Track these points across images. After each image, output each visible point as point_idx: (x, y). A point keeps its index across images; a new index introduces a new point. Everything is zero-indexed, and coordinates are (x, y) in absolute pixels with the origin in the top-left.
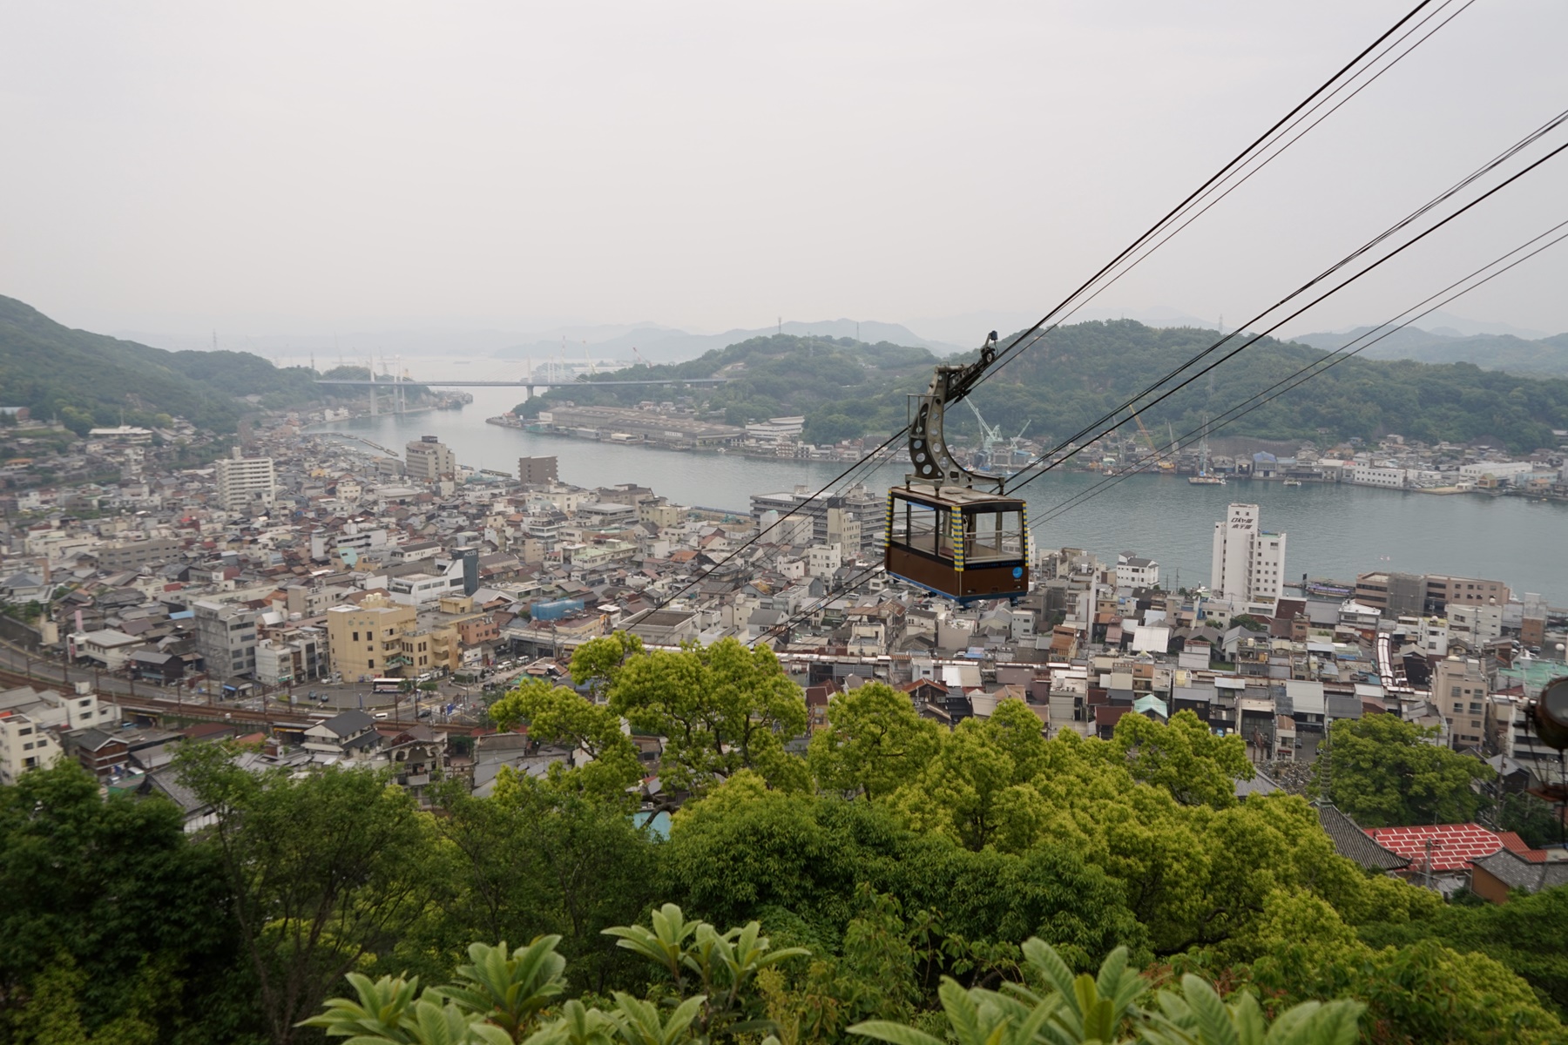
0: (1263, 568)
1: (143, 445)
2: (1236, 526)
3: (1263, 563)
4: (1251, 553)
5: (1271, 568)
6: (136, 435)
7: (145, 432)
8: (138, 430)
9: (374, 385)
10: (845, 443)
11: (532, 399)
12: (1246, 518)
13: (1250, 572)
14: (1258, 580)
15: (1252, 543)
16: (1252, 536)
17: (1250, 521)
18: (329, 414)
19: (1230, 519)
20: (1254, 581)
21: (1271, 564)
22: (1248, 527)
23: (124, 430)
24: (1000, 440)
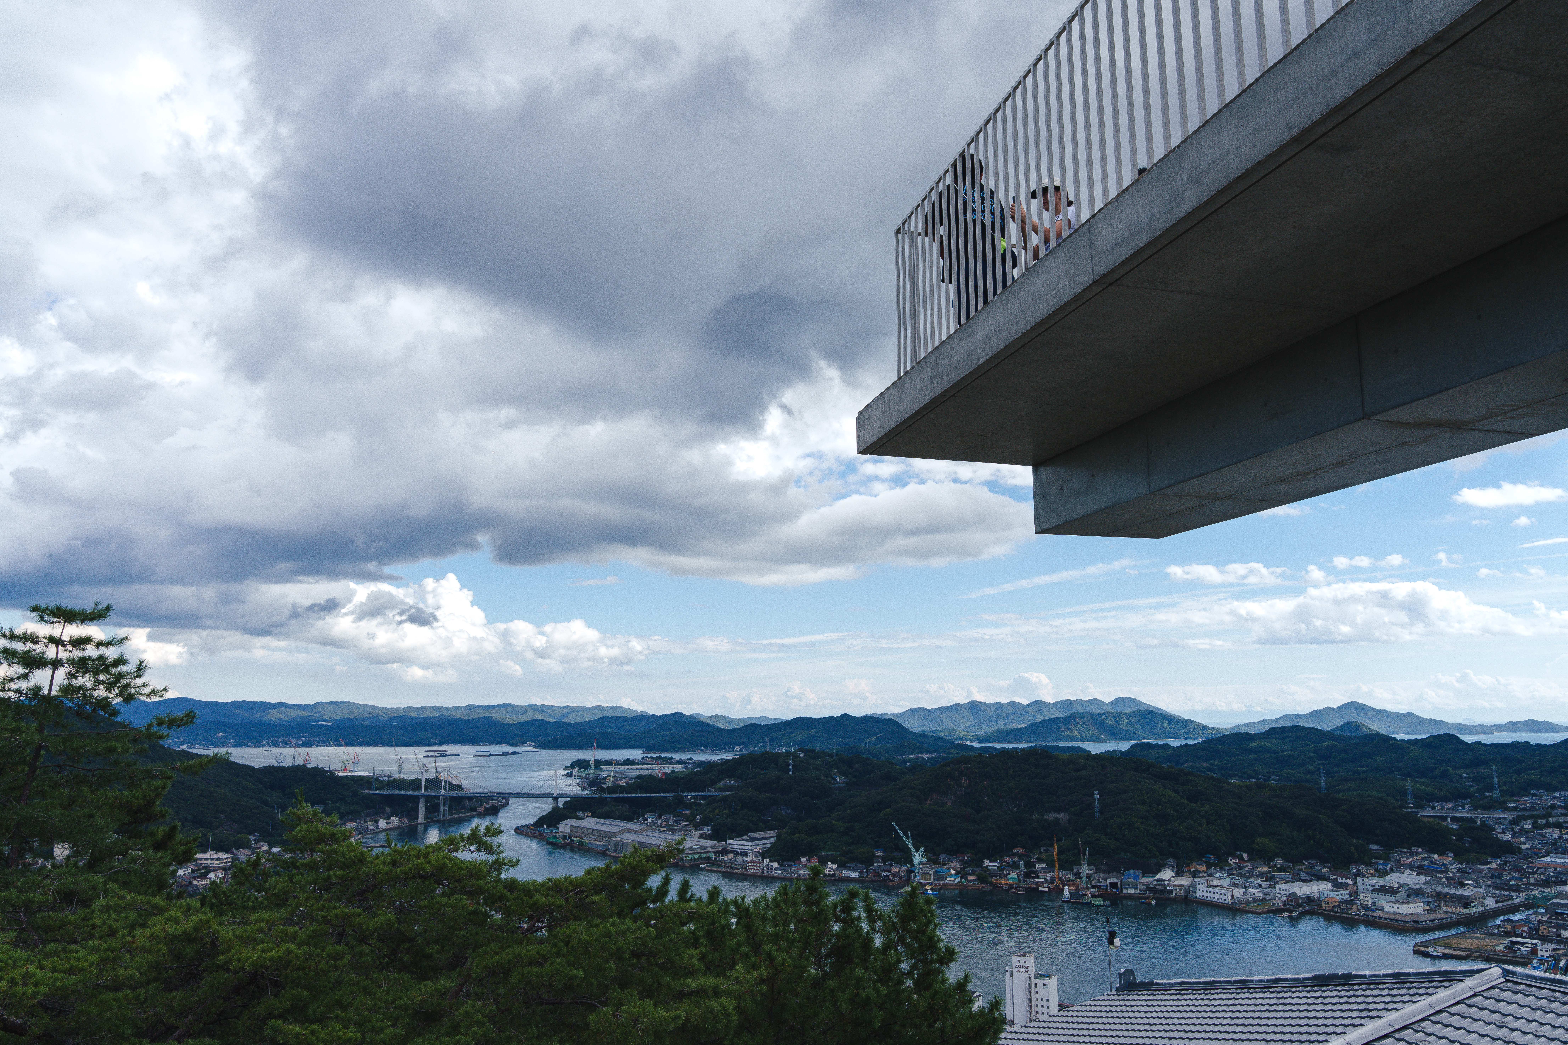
0: (1039, 1003)
1: (224, 869)
2: (1018, 971)
3: (1040, 999)
4: (1030, 992)
5: (1045, 1003)
6: (218, 859)
7: (227, 856)
8: (221, 855)
9: (423, 796)
10: (803, 860)
11: (555, 809)
12: (1025, 965)
13: (1031, 1007)
14: (1037, 1013)
15: (1030, 985)
16: (1030, 979)
17: (1027, 967)
18: (382, 823)
19: (1014, 965)
20: (1034, 1013)
21: (1045, 1000)
22: (1027, 972)
23: (211, 854)
24: (925, 860)
